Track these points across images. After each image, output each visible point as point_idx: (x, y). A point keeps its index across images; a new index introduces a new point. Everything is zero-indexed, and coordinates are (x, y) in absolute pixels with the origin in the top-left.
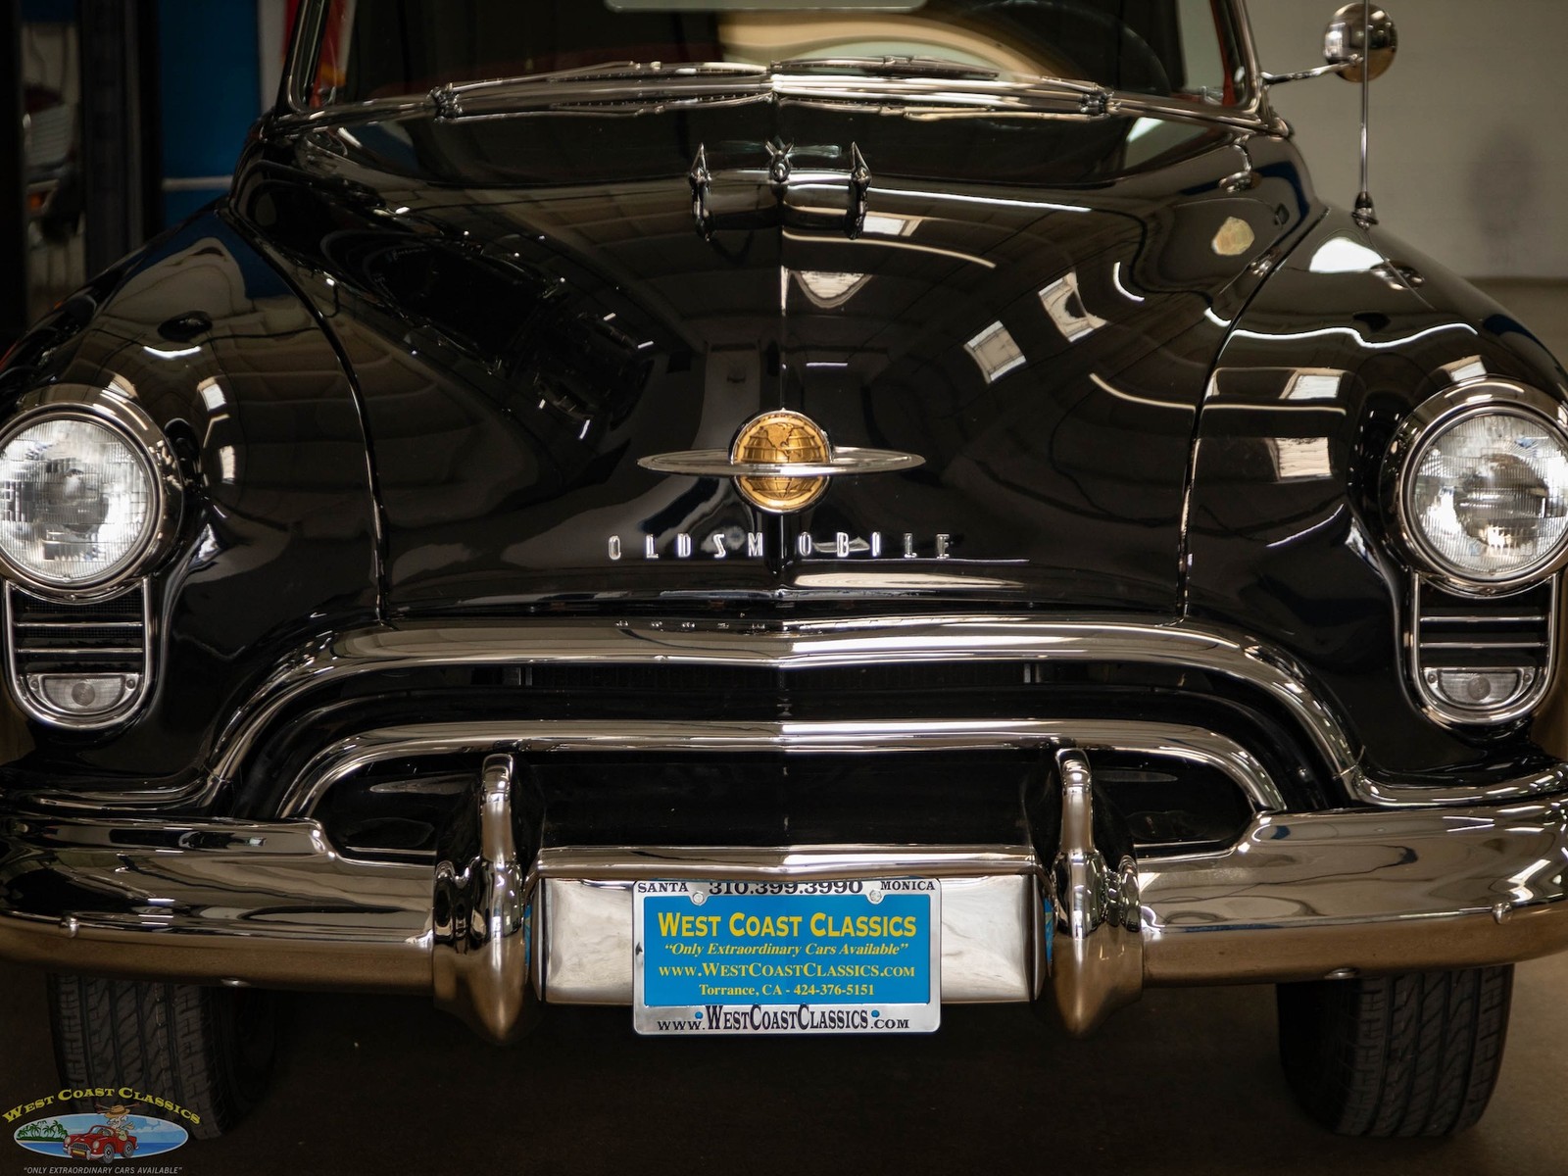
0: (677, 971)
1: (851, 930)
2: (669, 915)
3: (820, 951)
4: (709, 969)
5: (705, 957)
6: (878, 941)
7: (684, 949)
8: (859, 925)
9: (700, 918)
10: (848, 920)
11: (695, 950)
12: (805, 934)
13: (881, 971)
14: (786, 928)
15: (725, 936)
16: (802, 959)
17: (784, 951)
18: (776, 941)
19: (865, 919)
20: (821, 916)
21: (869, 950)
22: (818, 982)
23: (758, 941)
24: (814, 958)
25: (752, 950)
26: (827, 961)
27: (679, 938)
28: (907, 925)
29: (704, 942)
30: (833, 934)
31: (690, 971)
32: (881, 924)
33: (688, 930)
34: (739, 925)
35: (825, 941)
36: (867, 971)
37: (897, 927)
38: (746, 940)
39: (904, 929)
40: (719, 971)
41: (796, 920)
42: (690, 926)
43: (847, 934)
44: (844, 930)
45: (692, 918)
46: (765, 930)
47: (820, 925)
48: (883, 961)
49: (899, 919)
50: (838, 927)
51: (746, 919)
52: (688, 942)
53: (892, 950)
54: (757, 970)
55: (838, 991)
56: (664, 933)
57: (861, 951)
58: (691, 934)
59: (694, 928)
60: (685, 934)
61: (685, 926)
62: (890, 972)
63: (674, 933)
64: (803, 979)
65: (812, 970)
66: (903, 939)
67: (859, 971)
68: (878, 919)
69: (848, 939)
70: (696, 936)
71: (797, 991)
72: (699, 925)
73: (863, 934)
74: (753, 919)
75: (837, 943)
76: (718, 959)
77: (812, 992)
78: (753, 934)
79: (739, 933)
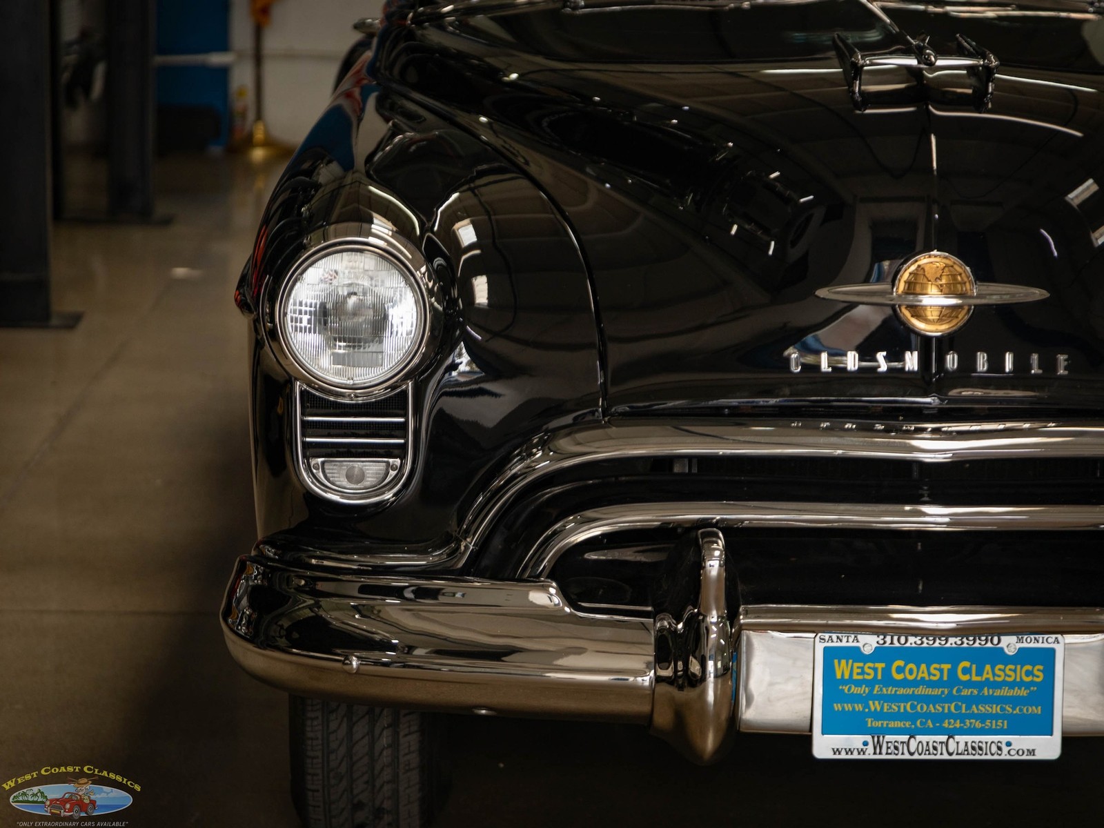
0: (848, 707)
1: (990, 676)
2: (843, 662)
3: (966, 692)
4: (875, 706)
5: (871, 696)
6: (1012, 685)
7: (855, 690)
8: (997, 672)
9: (868, 665)
10: (988, 667)
11: (863, 690)
12: (953, 680)
13: (1014, 709)
14: (938, 673)
15: (888, 680)
16: (950, 699)
17: (937, 692)
18: (931, 684)
19: (1002, 667)
20: (966, 664)
21: (1005, 692)
22: (962, 718)
23: (916, 683)
24: (960, 698)
25: (910, 691)
26: (970, 701)
27: (851, 681)
28: (1036, 672)
29: (871, 684)
30: (975, 678)
31: (859, 707)
32: (1015, 671)
33: (858, 674)
34: (900, 670)
35: (969, 684)
36: (1002, 709)
37: (1028, 673)
38: (905, 683)
39: (1034, 675)
40: (882, 708)
41: (946, 667)
42: (859, 671)
43: (987, 679)
44: (985, 676)
45: (861, 665)
46: (920, 675)
47: (966, 671)
48: (1015, 701)
49: (1029, 667)
50: (979, 673)
51: (906, 665)
52: (858, 683)
53: (1023, 692)
54: (913, 707)
55: (978, 725)
56: (839, 676)
57: (998, 693)
58: (860, 677)
59: (863, 673)
60: (855, 677)
61: (856, 671)
62: (1021, 710)
63: (847, 676)
64: (950, 715)
65: (957, 708)
66: (1032, 683)
67: (996, 709)
68: (1012, 667)
69: (987, 683)
70: (864, 679)
71: (946, 725)
72: (867, 670)
73: (1000, 679)
74: (911, 666)
75: (979, 686)
76: (882, 698)
77: (958, 725)
78: (911, 678)
79: (899, 677)
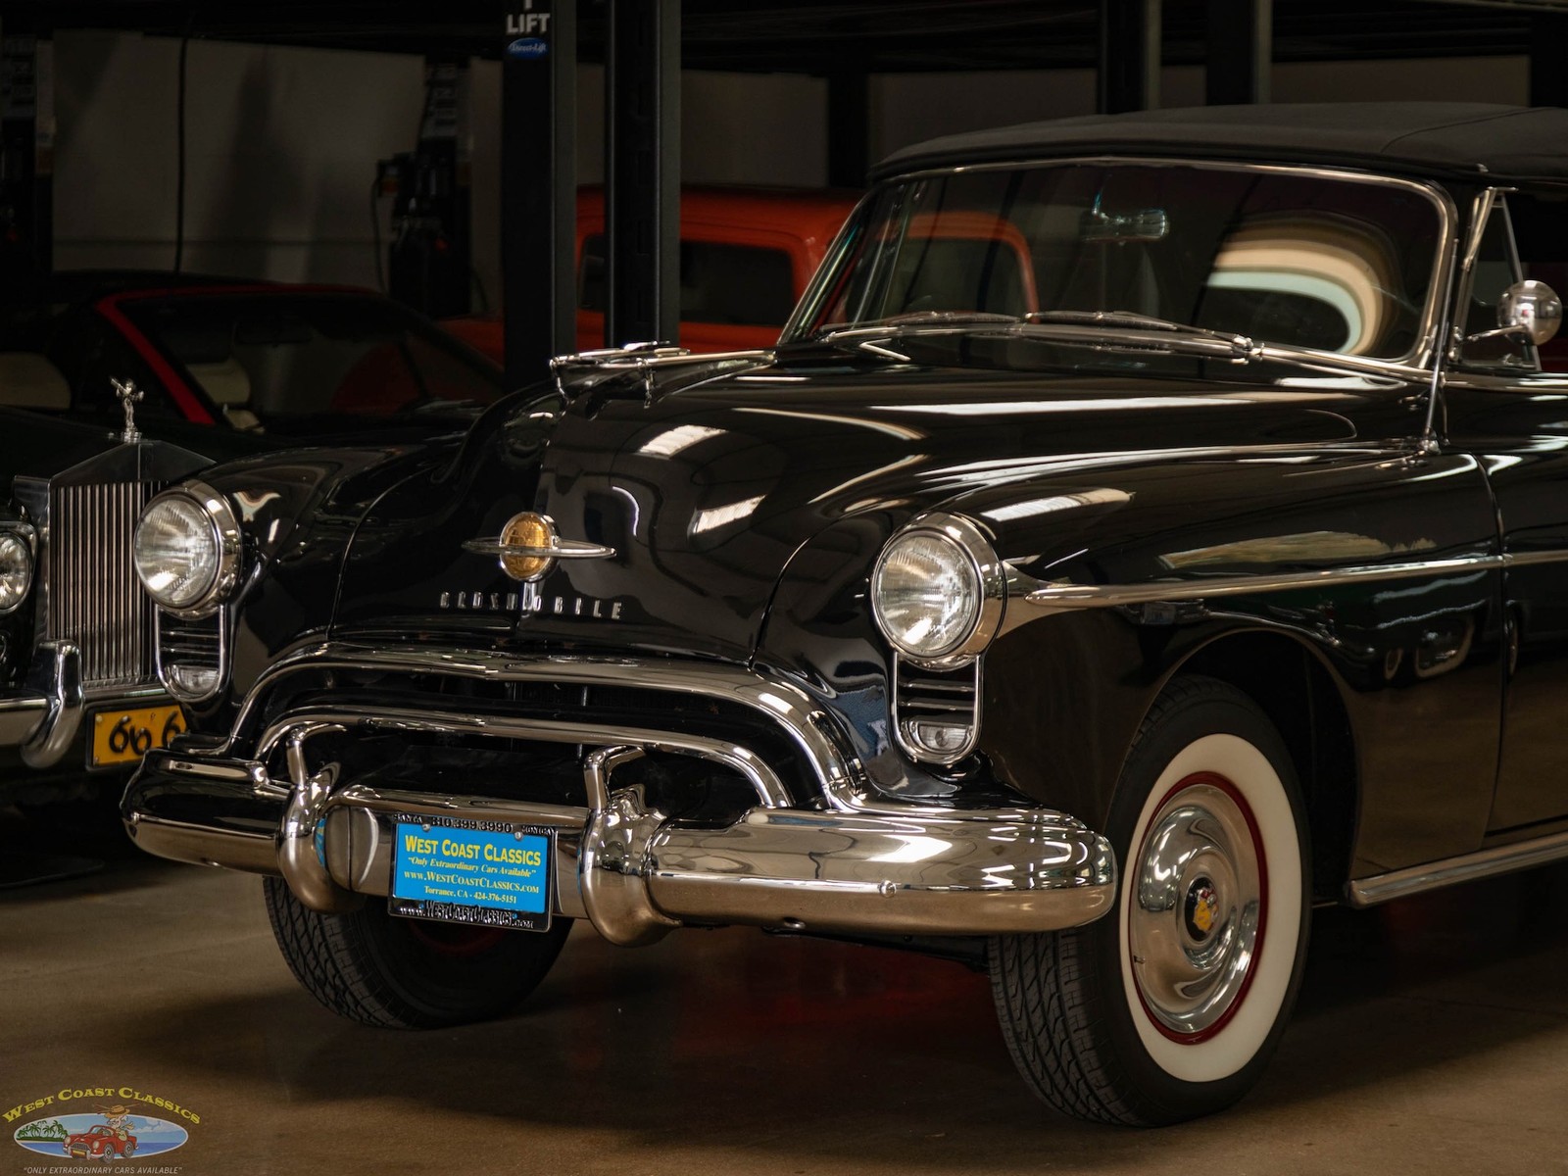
0: (414, 875)
1: (506, 858)
2: (411, 837)
3: (490, 870)
4: (431, 876)
5: (429, 868)
6: (520, 867)
7: (419, 862)
8: (511, 855)
9: (428, 841)
10: (504, 851)
11: (422, 862)
12: (483, 859)
13: (520, 887)
14: (429, 848)
15: (440, 856)
16: (479, 875)
17: (471, 868)
18: (467, 861)
19: (513, 851)
21: (514, 872)
22: (487, 891)
23: (457, 860)
24: (486, 875)
25: (453, 866)
26: (492, 878)
27: (415, 854)
28: (536, 858)
29: (428, 857)
30: (496, 859)
31: (420, 876)
32: (522, 855)
33: (420, 848)
34: (448, 848)
35: (492, 864)
36: (513, 887)
37: (529, 858)
38: (450, 859)
39: (534, 860)
40: (436, 878)
41: (477, 848)
42: (422, 846)
43: (504, 861)
44: (502, 858)
45: (423, 841)
46: (461, 853)
47: (490, 852)
48: (522, 881)
49: (531, 853)
50: (499, 856)
51: (450, 844)
52: (421, 856)
53: (527, 874)
54: (456, 879)
56: (408, 850)
57: (511, 873)
58: (422, 851)
59: (424, 848)
60: (419, 851)
61: (420, 846)
62: (525, 889)
63: (413, 850)
64: (479, 889)
65: (484, 883)
66: (533, 867)
67: (508, 886)
68: (520, 852)
69: (504, 864)
70: (425, 853)
71: (476, 896)
72: (427, 846)
73: (512, 861)
74: (455, 845)
75: (498, 865)
76: (436, 870)
77: (484, 898)
78: (455, 855)
79: (447, 853)
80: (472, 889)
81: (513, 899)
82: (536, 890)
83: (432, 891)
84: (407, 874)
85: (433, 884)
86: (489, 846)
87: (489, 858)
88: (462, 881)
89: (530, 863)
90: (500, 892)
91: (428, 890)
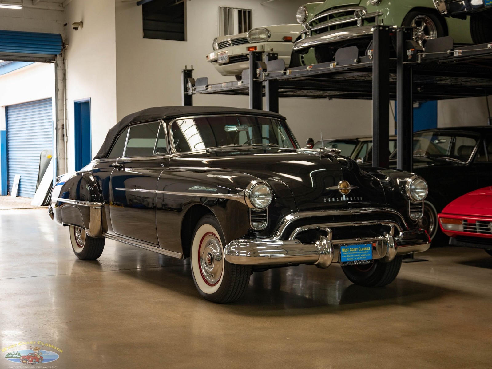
0: (344, 257)
2: (343, 249)
3: (360, 253)
4: (348, 256)
7: (345, 254)
9: (347, 249)
11: (346, 253)
15: (349, 252)
17: (356, 253)
18: (355, 252)
19: (365, 248)
22: (360, 257)
24: (359, 254)
25: (352, 253)
27: (344, 252)
30: (361, 250)
31: (346, 256)
34: (351, 250)
35: (360, 251)
37: (368, 249)
38: (352, 252)
41: (357, 248)
46: (354, 250)
47: (360, 249)
48: (367, 253)
50: (362, 249)
52: (346, 252)
53: (368, 252)
55: (362, 258)
57: (365, 252)
61: (345, 250)
62: (368, 255)
67: (364, 255)
73: (364, 250)
75: (362, 251)
76: (349, 255)
79: (351, 251)
80: (357, 257)
81: (365, 257)
82: (370, 255)
83: (349, 259)
84: (343, 257)
85: (349, 258)
86: (360, 248)
87: (360, 250)
88: (354, 256)
89: (368, 250)
90: (362, 257)
91: (348, 259)
